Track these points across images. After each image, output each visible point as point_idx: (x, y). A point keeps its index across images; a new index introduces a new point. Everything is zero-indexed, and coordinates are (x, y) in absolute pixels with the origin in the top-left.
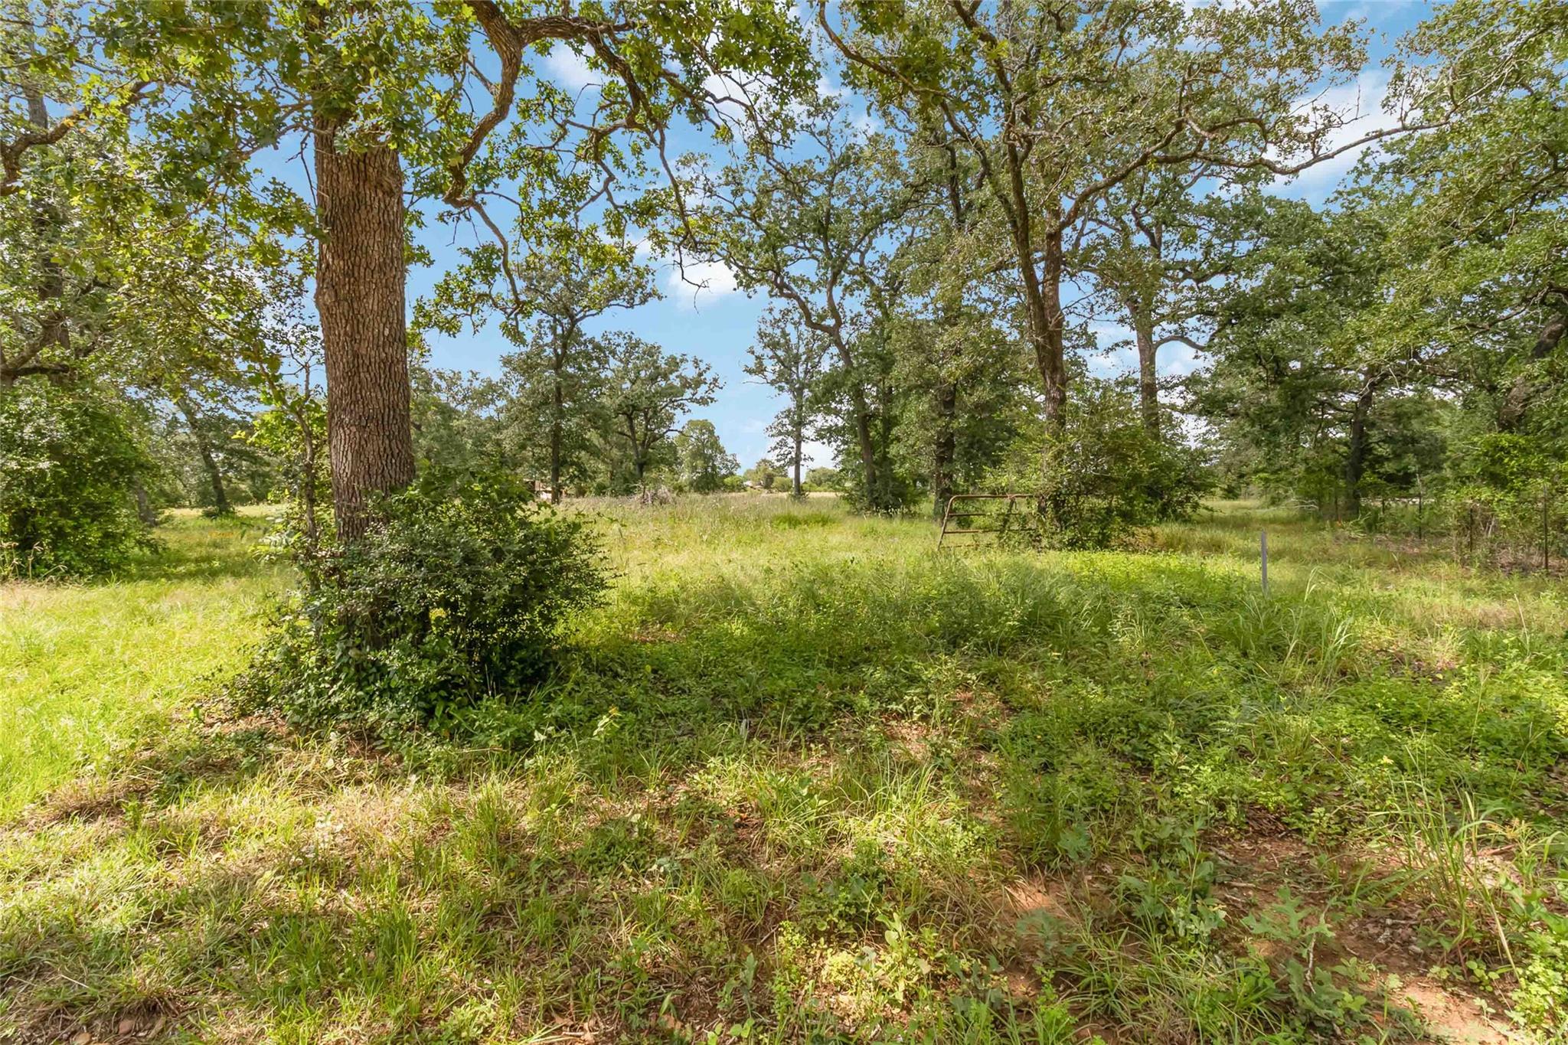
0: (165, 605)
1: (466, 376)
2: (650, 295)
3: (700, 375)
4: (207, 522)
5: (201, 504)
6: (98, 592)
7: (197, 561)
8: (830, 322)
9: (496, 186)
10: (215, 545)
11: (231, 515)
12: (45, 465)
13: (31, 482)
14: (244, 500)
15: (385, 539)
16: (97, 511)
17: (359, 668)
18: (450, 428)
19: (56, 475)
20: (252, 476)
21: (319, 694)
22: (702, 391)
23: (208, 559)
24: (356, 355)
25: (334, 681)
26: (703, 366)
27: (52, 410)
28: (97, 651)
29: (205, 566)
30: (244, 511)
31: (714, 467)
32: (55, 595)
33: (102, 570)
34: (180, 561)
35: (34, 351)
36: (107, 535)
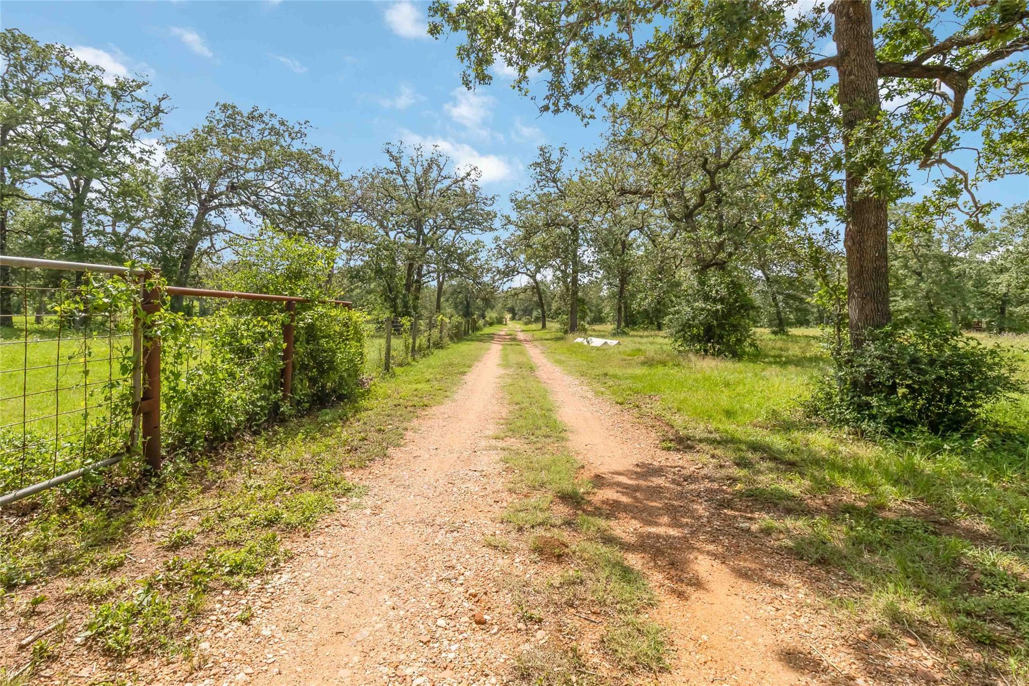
4: (773, 337)
5: (770, 326)
7: (773, 357)
9: (958, 145)
10: (781, 349)
11: (785, 333)
12: (719, 307)
13: (715, 314)
14: (791, 325)
17: (859, 406)
18: (950, 273)
19: (723, 311)
20: (798, 310)
21: (841, 413)
23: (780, 356)
25: (848, 409)
27: (721, 283)
29: (778, 360)
30: (794, 331)
33: (736, 355)
34: (766, 356)
36: (738, 340)
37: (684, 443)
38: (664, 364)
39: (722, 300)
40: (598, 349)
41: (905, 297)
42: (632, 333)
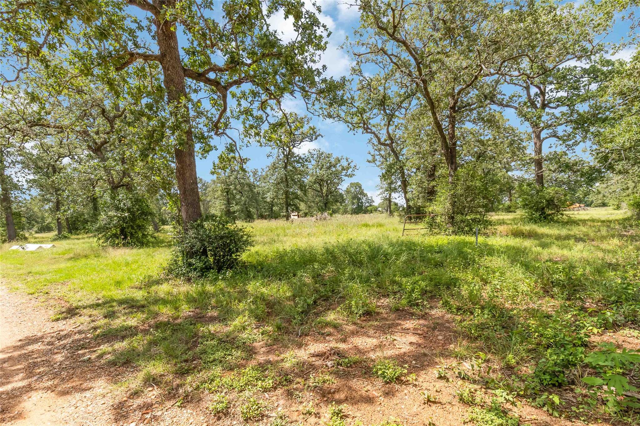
0: (155, 253)
1: (260, 170)
2: (318, 136)
3: (349, 164)
6: (141, 250)
7: (167, 242)
8: (388, 142)
9: (230, 126)
12: (126, 214)
13: (124, 219)
15: (191, 233)
16: (141, 228)
19: (129, 217)
21: (182, 270)
22: (350, 171)
24: (185, 188)
26: (350, 161)
27: (127, 198)
28: (140, 263)
31: (362, 203)
32: (131, 251)
33: (142, 244)
34: (163, 242)
35: (121, 180)
36: (143, 234)
37: (72, 312)
38: (86, 257)
39: (129, 210)
40: (32, 253)
41: (236, 204)
42: (73, 237)
